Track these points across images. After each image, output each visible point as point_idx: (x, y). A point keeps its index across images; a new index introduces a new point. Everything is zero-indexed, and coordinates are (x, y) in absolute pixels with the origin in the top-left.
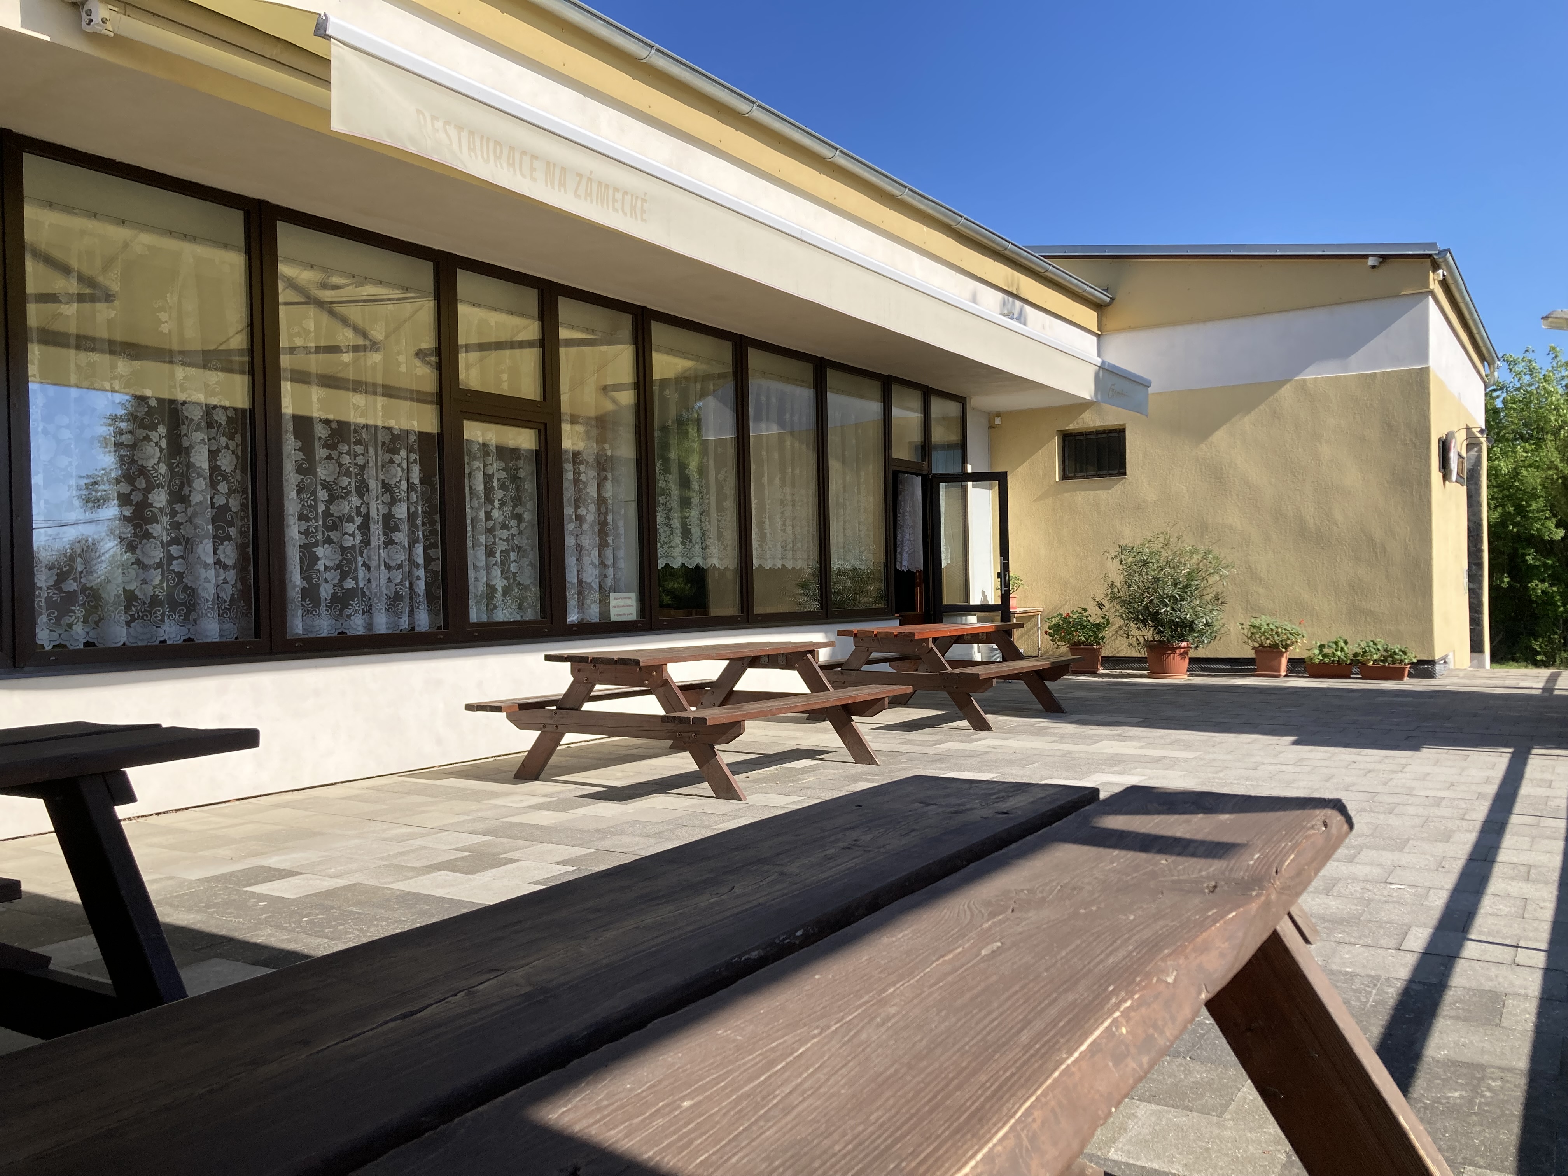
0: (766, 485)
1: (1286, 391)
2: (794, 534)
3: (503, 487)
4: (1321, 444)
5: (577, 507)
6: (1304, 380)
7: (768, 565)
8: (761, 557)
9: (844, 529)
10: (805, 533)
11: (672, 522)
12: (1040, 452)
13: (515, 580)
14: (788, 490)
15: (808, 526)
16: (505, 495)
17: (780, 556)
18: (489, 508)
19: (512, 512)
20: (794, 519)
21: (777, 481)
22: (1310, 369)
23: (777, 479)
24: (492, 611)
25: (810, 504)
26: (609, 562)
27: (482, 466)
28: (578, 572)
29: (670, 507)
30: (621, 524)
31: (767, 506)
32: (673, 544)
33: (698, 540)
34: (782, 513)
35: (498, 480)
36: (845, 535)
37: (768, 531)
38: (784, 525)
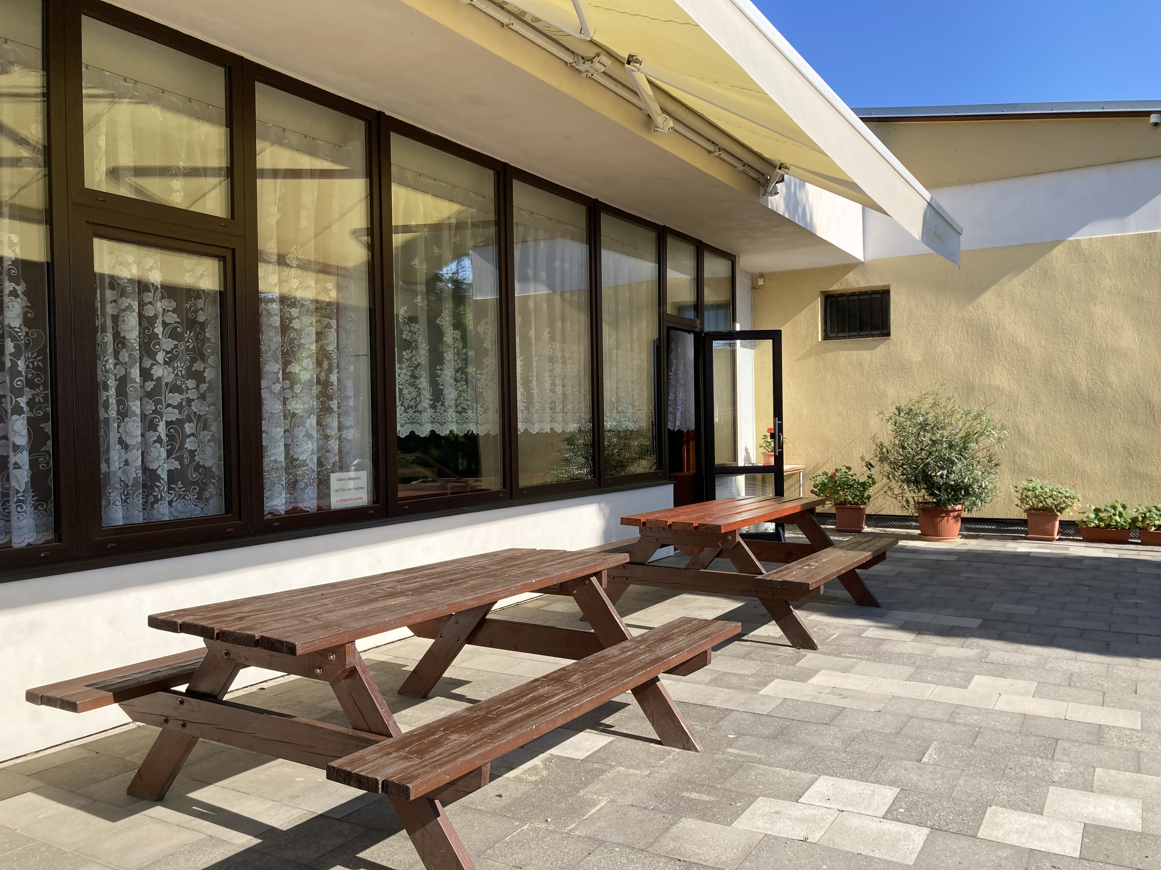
0: (534, 341)
1: (1058, 252)
2: (564, 394)
3: (173, 335)
4: (1095, 305)
5: (286, 363)
6: (1078, 241)
7: (535, 429)
8: (526, 421)
9: (617, 388)
10: (576, 393)
11: (418, 381)
12: (803, 312)
13: (192, 460)
14: (557, 345)
15: (580, 385)
16: (176, 346)
17: (548, 420)
18: (147, 363)
19: (188, 369)
20: (564, 378)
21: (546, 335)
22: (1084, 230)
23: (546, 333)
24: (152, 504)
25: (582, 361)
26: (333, 432)
27: (135, 305)
28: (286, 446)
29: (416, 363)
30: (349, 384)
31: (535, 364)
32: (420, 407)
33: (453, 403)
34: (551, 371)
35: (165, 324)
36: (617, 396)
37: (535, 391)
38: (553, 384)
